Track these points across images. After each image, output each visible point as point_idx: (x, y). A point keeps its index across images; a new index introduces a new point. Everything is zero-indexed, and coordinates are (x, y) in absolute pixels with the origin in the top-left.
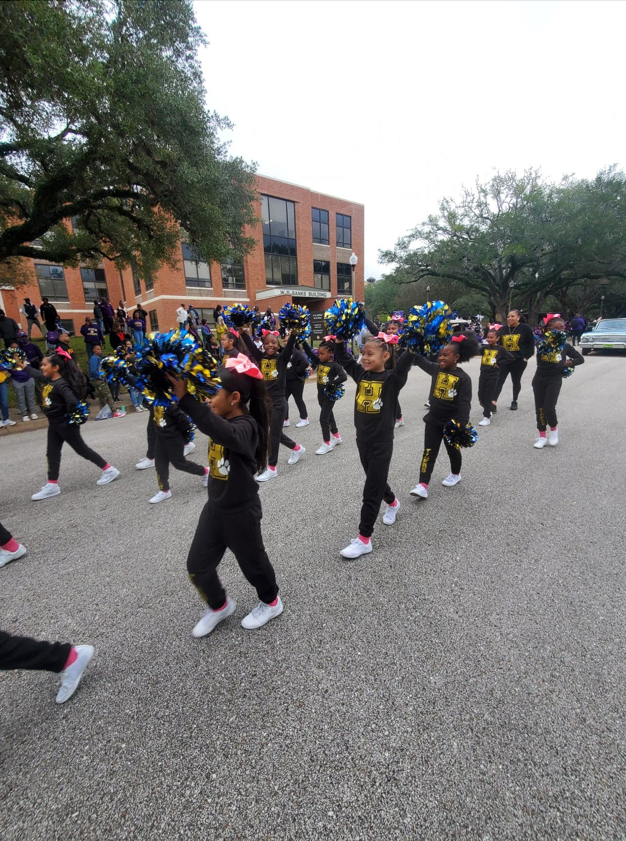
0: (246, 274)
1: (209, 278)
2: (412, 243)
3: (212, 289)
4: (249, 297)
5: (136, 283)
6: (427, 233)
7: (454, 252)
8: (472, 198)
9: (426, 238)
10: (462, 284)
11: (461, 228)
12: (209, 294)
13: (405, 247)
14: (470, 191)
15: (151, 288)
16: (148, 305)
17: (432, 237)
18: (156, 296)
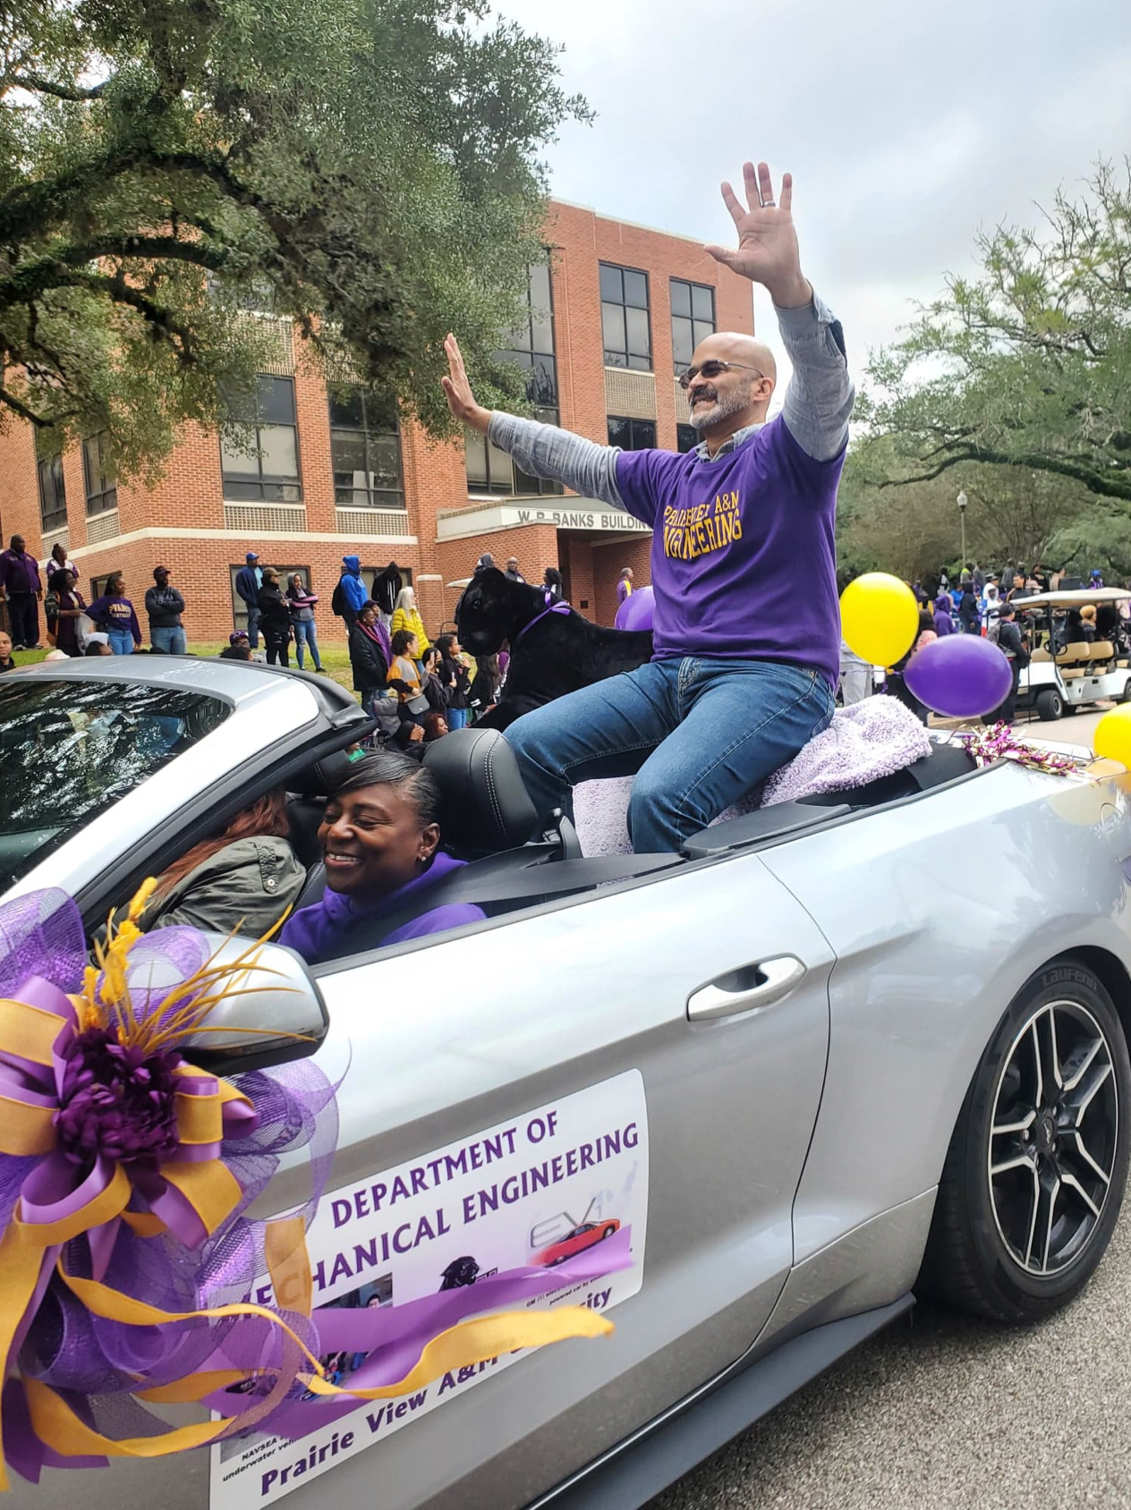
0: (406, 462)
1: (293, 473)
2: (911, 366)
3: (303, 507)
4: (417, 532)
5: (51, 490)
6: (958, 337)
7: (1047, 391)
8: (1089, 232)
9: (957, 351)
10: (1076, 486)
11: (1059, 321)
12: (291, 522)
13: (892, 376)
14: (1081, 211)
15: (106, 506)
16: (90, 557)
17: (974, 348)
18: (125, 531)
